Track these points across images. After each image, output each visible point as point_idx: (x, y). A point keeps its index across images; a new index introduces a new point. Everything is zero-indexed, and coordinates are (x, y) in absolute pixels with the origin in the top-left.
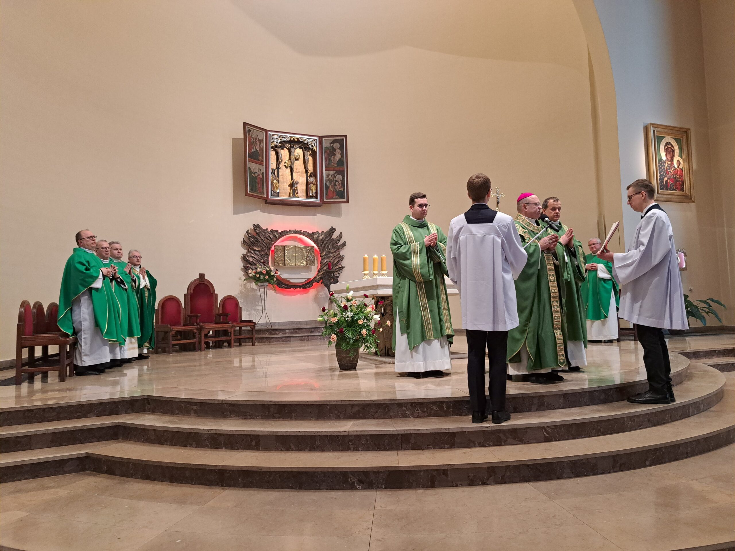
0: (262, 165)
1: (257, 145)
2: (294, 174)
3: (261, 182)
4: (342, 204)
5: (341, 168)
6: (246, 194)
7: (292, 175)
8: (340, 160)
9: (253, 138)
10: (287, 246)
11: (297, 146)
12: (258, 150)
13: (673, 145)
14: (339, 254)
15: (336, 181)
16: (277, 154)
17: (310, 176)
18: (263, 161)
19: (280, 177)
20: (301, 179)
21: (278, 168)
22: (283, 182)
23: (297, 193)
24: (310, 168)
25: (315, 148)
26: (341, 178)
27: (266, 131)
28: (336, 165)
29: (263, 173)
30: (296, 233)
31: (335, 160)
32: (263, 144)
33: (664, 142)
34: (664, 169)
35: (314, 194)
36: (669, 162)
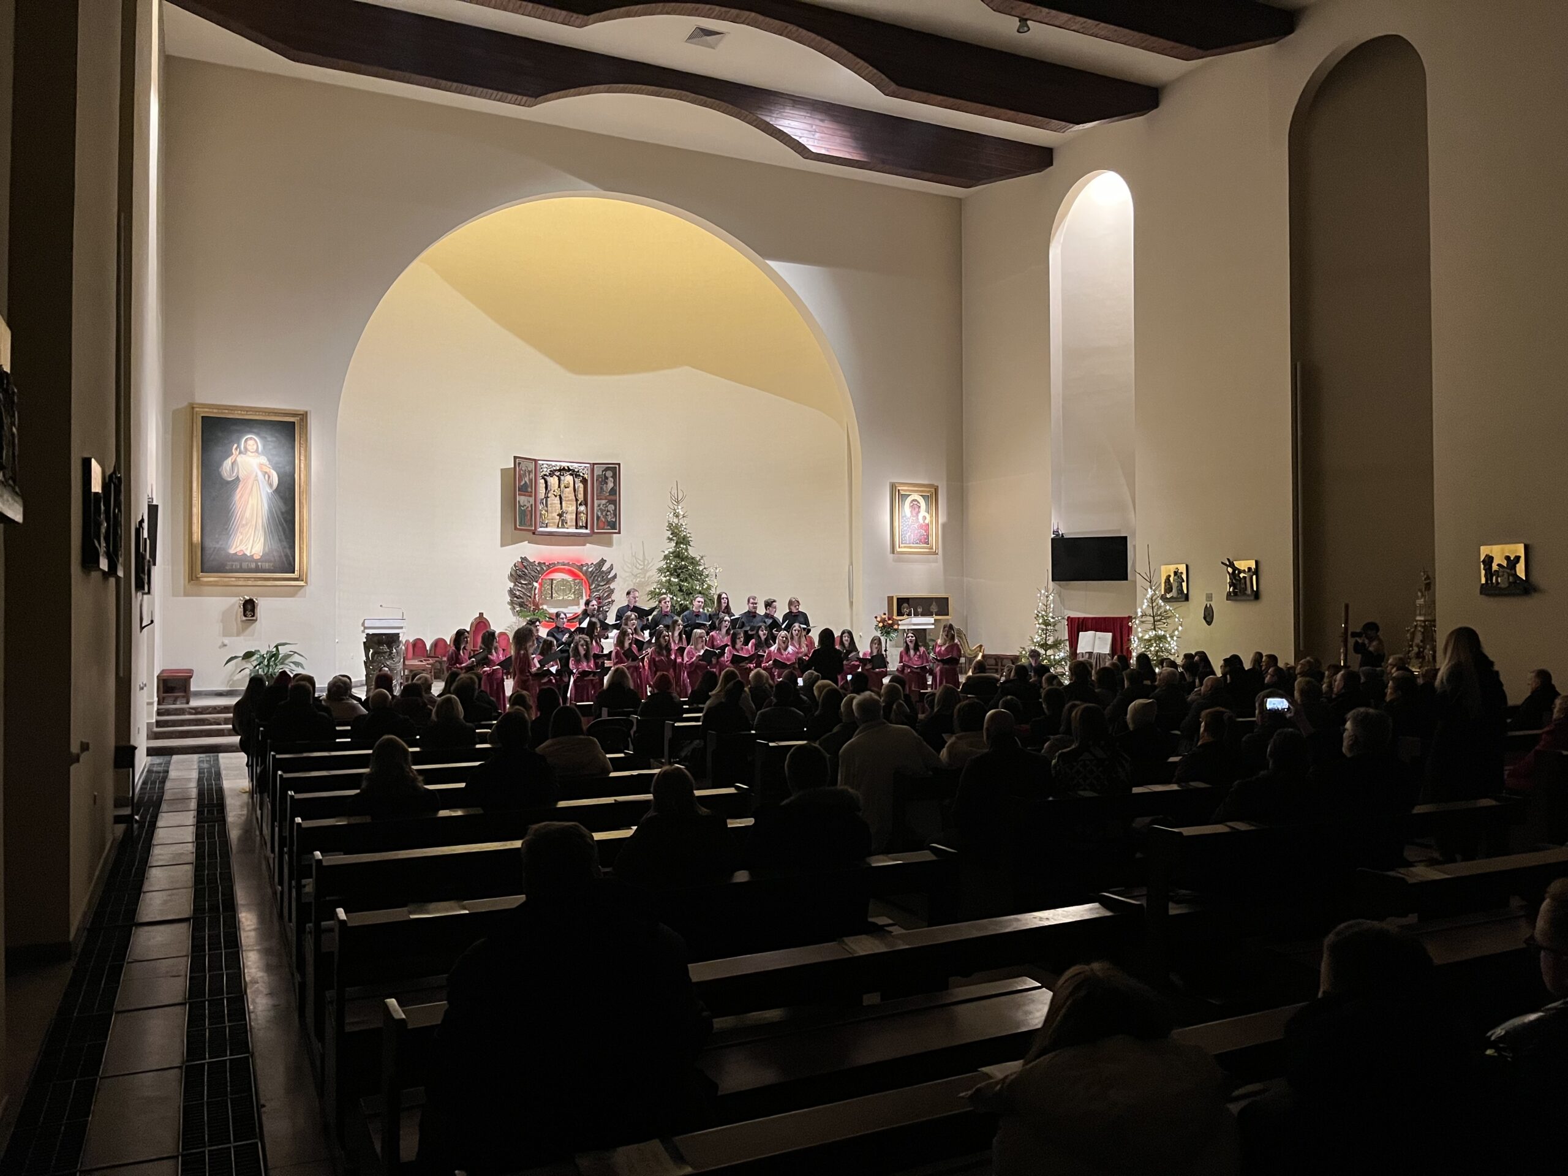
0: (531, 496)
1: (526, 477)
2: (563, 503)
3: (528, 513)
4: (614, 535)
5: (612, 498)
6: (516, 528)
7: (561, 503)
8: (612, 488)
9: (523, 471)
10: (555, 580)
11: (568, 473)
12: (528, 482)
13: (919, 501)
14: (609, 587)
15: (608, 511)
16: (546, 482)
17: (580, 504)
18: (531, 492)
19: (549, 506)
20: (570, 508)
21: (547, 498)
22: (552, 513)
23: (566, 523)
24: (581, 497)
25: (586, 476)
26: (613, 508)
27: (536, 461)
28: (608, 494)
29: (532, 505)
30: (564, 565)
31: (607, 489)
32: (532, 476)
33: (909, 499)
34: (908, 525)
35: (584, 525)
36: (914, 518)
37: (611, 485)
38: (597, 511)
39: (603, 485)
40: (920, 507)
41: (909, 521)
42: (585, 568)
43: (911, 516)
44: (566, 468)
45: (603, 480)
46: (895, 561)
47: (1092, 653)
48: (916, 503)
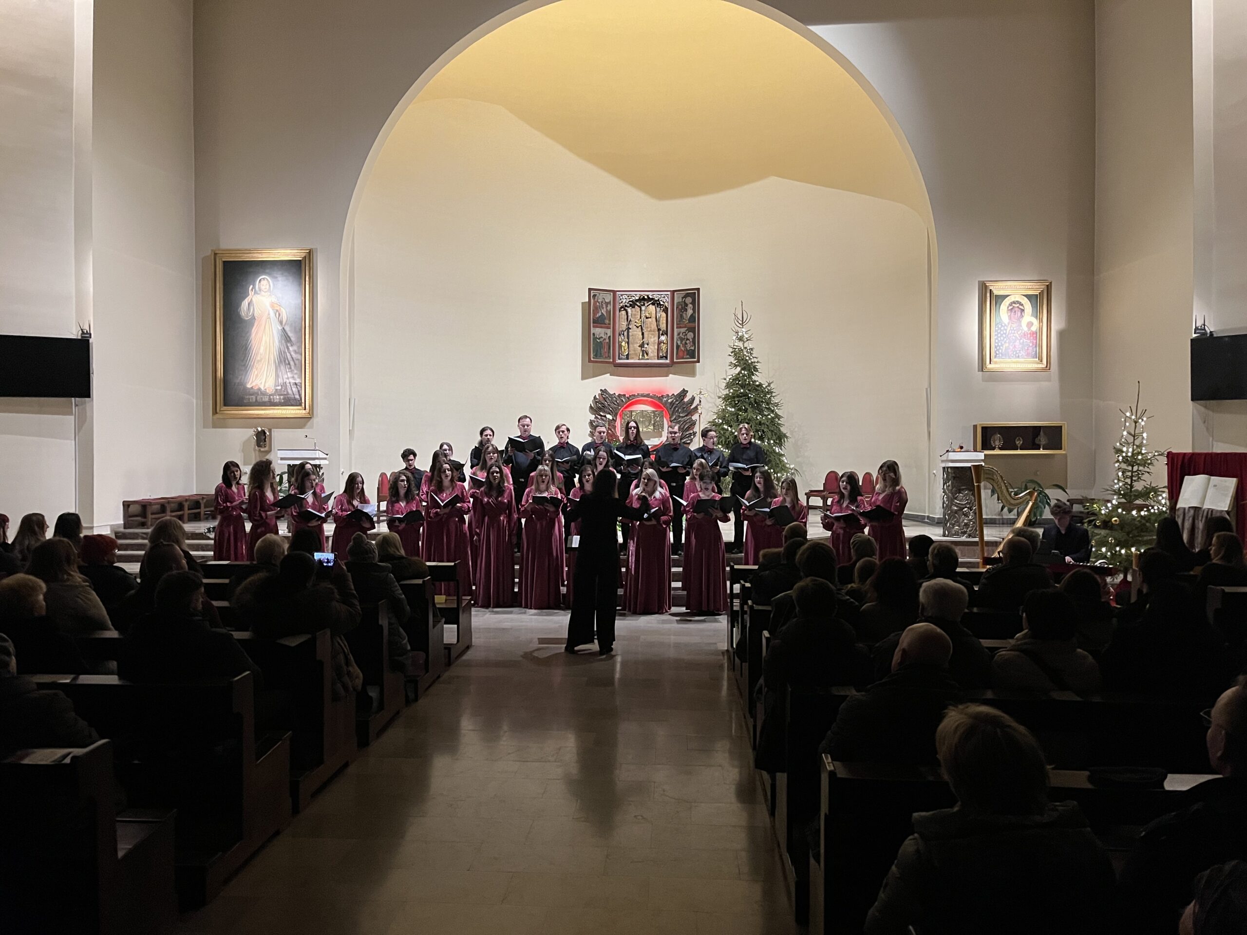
1: (603, 308)
3: (606, 347)
5: (691, 325)
8: (692, 316)
9: (599, 302)
10: (633, 411)
12: (605, 313)
13: (1023, 302)
14: (692, 418)
15: (687, 339)
17: (662, 334)
18: (610, 324)
23: (647, 354)
25: (666, 304)
26: (693, 336)
28: (687, 322)
29: (610, 337)
30: (644, 396)
31: (687, 317)
32: (610, 307)
33: (1007, 302)
34: (1005, 334)
35: (665, 355)
36: (1014, 325)
37: (690, 312)
38: (677, 340)
39: (683, 312)
40: (1023, 310)
41: (1006, 330)
42: (665, 399)
43: (1009, 323)
44: (646, 297)
45: (683, 307)
46: (984, 381)
47: (1200, 508)
48: (1018, 305)
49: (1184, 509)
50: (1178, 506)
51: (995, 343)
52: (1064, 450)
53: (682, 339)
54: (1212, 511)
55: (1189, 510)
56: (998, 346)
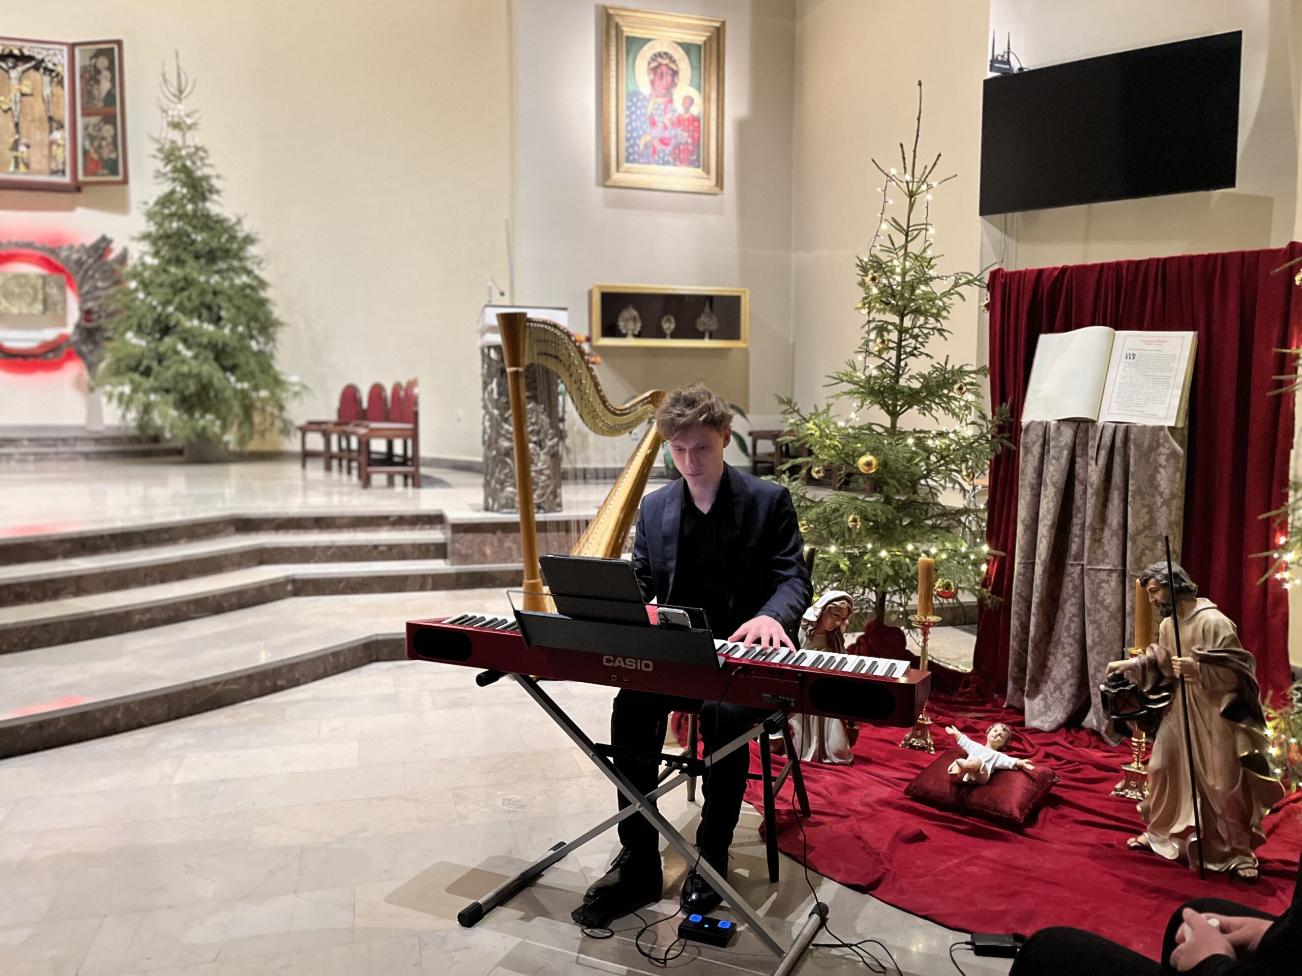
8: (110, 93)
13: (676, 56)
15: (103, 138)
17: (57, 129)
23: (26, 164)
25: (59, 69)
26: (112, 133)
28: (101, 105)
30: (26, 247)
31: (100, 94)
33: (646, 53)
34: (644, 115)
35: (61, 167)
36: (660, 100)
37: (105, 85)
38: (84, 139)
39: (92, 86)
40: (675, 73)
41: (645, 107)
42: (68, 254)
43: (651, 95)
45: (91, 76)
46: (612, 204)
47: (1094, 422)
48: (666, 61)
49: (1046, 427)
50: (1025, 420)
51: (627, 131)
52: (745, 341)
53: (92, 138)
54: (1127, 430)
55: (1058, 428)
56: (632, 137)
